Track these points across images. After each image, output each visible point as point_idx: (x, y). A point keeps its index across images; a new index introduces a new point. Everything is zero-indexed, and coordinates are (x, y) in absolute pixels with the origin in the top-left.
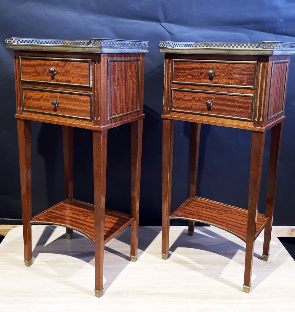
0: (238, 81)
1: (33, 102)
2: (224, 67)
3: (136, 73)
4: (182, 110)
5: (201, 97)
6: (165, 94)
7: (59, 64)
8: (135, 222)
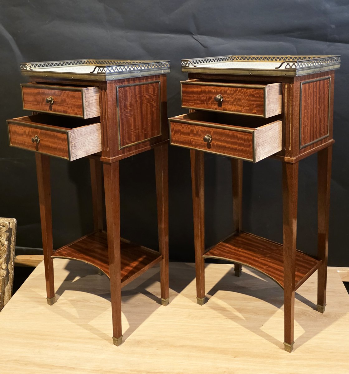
0: (248, 109)
2: (232, 92)
8: (164, 260)
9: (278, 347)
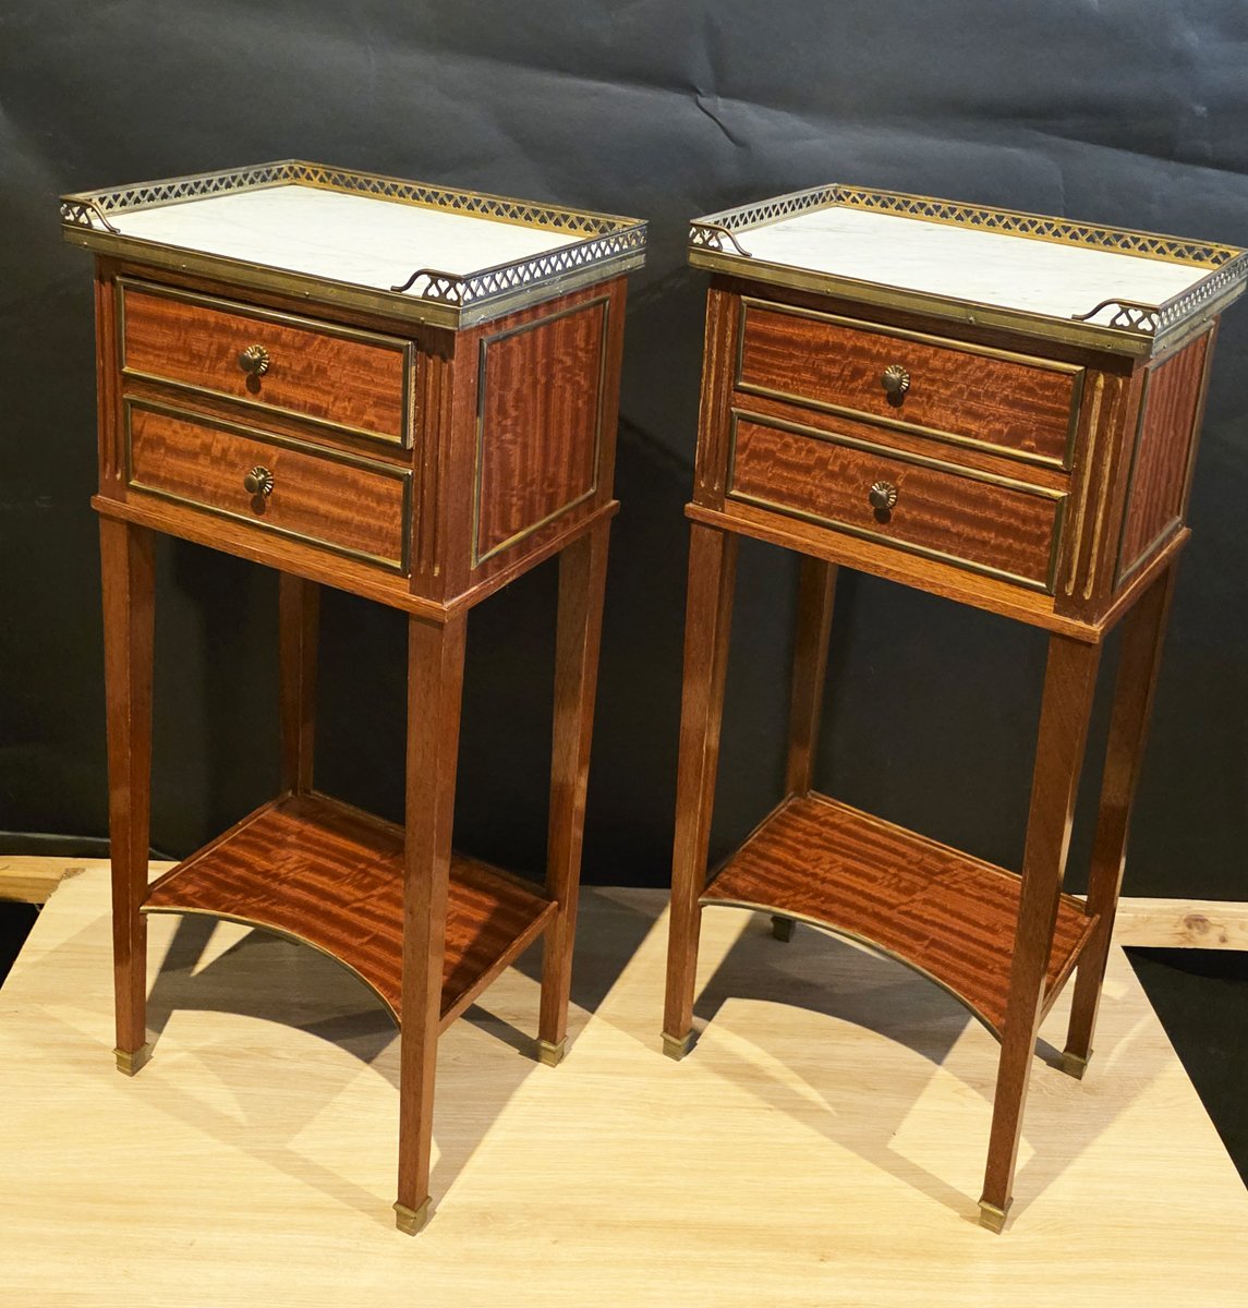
0: (1006, 430)
1: (168, 459)
2: (950, 366)
3: (593, 350)
4: (774, 501)
5: (849, 462)
6: (704, 422)
7: (283, 337)
8: (562, 917)
9: (958, 1214)
